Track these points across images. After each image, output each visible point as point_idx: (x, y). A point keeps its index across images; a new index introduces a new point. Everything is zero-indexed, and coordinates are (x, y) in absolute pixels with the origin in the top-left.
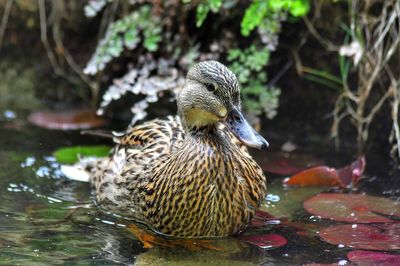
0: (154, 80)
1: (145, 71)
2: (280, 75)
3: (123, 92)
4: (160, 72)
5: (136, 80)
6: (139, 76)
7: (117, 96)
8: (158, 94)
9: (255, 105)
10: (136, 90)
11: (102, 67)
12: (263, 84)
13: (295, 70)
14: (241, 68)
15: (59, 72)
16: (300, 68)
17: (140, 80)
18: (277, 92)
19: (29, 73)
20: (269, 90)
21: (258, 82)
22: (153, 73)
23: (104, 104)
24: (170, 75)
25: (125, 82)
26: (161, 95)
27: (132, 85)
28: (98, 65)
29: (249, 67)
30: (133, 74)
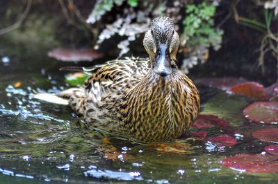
0: (134, 26)
1: (128, 19)
2: (223, 22)
3: (113, 33)
4: (139, 20)
5: (122, 25)
6: (124, 22)
7: (108, 36)
8: (136, 35)
9: (206, 40)
10: (122, 33)
11: (99, 18)
12: (211, 27)
13: (234, 19)
14: (195, 18)
15: (70, 22)
16: (237, 18)
17: (125, 25)
18: (222, 32)
19: (51, 23)
20: (215, 31)
21: (208, 26)
22: (134, 21)
23: (99, 42)
24: (145, 22)
25: (114, 27)
26: (138, 36)
27: (119, 29)
28: (96, 17)
29: (201, 18)
30: (120, 21)
